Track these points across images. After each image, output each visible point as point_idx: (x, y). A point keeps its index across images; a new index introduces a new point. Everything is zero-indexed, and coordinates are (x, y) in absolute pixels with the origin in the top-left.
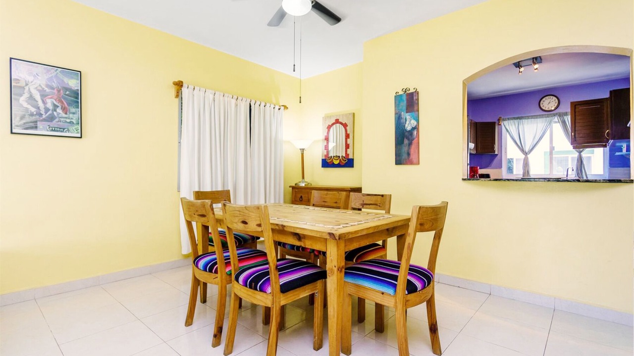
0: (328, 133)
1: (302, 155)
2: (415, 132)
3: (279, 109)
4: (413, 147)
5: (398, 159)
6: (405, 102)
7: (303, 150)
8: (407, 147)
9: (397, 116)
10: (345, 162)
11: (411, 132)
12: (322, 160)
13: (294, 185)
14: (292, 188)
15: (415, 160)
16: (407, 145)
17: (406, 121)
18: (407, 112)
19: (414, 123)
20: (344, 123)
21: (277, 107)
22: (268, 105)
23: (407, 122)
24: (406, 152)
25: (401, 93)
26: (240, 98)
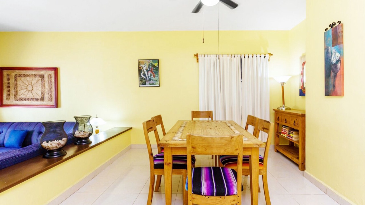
0: (303, 69)
1: (283, 87)
2: (339, 65)
3: (265, 57)
4: (338, 78)
5: (326, 91)
6: (331, 37)
7: (283, 84)
8: (333, 79)
9: (326, 51)
11: (335, 65)
12: (300, 90)
13: (276, 108)
14: (275, 111)
15: (339, 92)
16: (333, 78)
17: (332, 54)
18: (333, 46)
19: (338, 55)
21: (263, 56)
22: (255, 56)
23: (333, 56)
24: (332, 84)
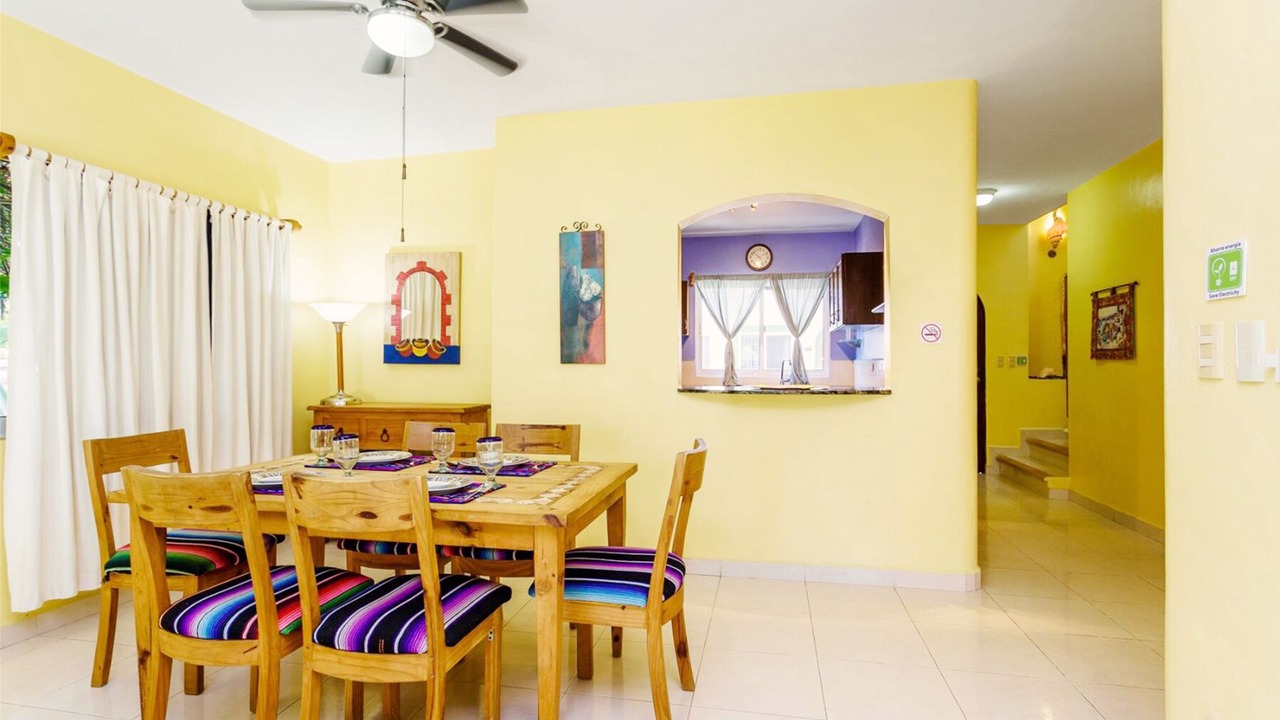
0: (399, 290)
1: (340, 336)
2: (598, 306)
3: (281, 228)
4: (594, 331)
5: (566, 352)
6: (580, 248)
7: (340, 326)
8: (583, 331)
9: (565, 272)
10: (440, 353)
11: (590, 304)
12: (385, 346)
13: (317, 403)
14: (315, 412)
15: (597, 356)
16: (584, 328)
17: (581, 282)
18: (583, 267)
19: (596, 288)
20: (438, 271)
21: (276, 224)
22: (254, 217)
23: (584, 286)
24: (581, 339)
25: (571, 229)
26: (182, 195)
